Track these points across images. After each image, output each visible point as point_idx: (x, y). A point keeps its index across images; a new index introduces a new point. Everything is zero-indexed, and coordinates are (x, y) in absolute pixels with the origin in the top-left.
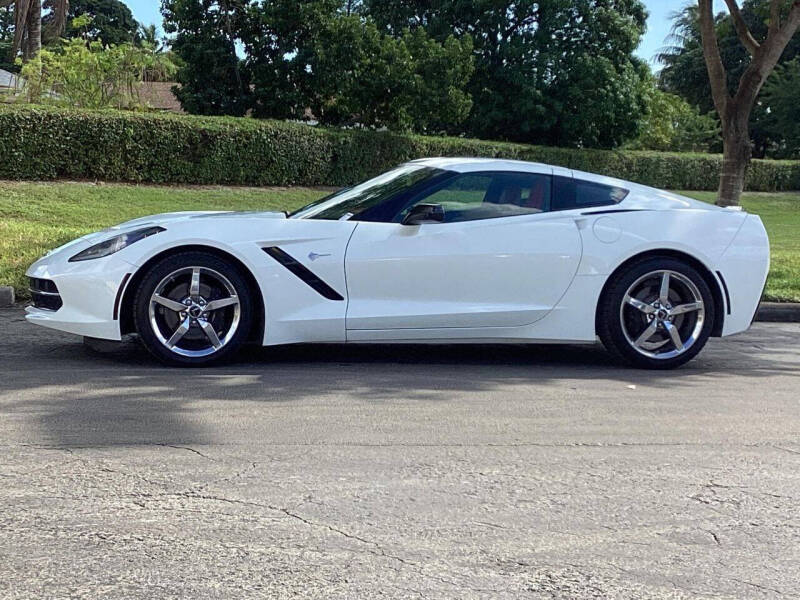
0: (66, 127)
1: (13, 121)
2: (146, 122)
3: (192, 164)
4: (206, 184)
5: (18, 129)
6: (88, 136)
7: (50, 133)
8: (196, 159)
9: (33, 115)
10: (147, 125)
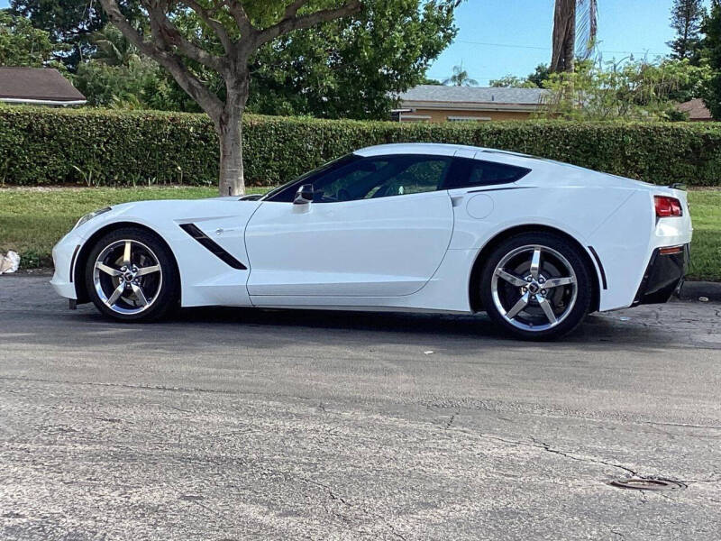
0: (567, 137)
1: (517, 135)
2: (645, 130)
3: (695, 168)
4: (711, 185)
5: (522, 141)
6: (587, 145)
7: (552, 143)
8: (700, 163)
9: (536, 129)
10: (647, 133)
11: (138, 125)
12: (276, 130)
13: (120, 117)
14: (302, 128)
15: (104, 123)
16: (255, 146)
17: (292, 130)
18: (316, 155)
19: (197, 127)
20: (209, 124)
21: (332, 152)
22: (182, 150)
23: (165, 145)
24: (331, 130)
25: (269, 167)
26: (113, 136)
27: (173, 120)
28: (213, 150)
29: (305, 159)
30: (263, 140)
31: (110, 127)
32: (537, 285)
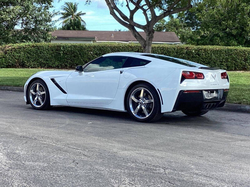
11: (175, 50)
12: (225, 51)
13: (168, 47)
14: (235, 51)
15: (163, 49)
16: (217, 57)
17: (232, 51)
18: (241, 60)
19: (196, 50)
20: (200, 49)
21: (247, 59)
22: (190, 58)
23: (184, 57)
24: (247, 51)
25: (223, 65)
26: (166, 53)
27: (187, 48)
28: (202, 58)
29: (237, 62)
30: (220, 55)
31: (165, 50)
32: (142, 102)
